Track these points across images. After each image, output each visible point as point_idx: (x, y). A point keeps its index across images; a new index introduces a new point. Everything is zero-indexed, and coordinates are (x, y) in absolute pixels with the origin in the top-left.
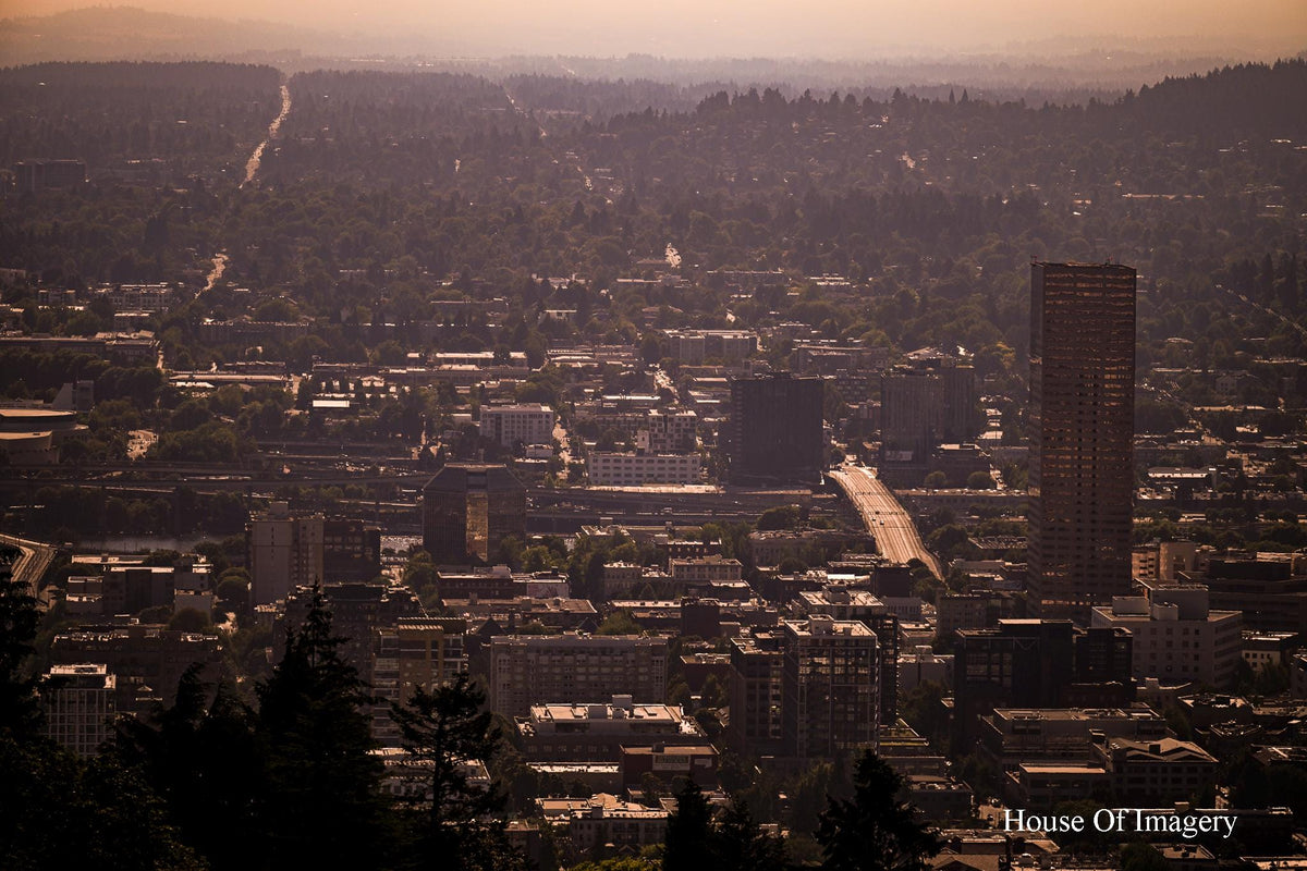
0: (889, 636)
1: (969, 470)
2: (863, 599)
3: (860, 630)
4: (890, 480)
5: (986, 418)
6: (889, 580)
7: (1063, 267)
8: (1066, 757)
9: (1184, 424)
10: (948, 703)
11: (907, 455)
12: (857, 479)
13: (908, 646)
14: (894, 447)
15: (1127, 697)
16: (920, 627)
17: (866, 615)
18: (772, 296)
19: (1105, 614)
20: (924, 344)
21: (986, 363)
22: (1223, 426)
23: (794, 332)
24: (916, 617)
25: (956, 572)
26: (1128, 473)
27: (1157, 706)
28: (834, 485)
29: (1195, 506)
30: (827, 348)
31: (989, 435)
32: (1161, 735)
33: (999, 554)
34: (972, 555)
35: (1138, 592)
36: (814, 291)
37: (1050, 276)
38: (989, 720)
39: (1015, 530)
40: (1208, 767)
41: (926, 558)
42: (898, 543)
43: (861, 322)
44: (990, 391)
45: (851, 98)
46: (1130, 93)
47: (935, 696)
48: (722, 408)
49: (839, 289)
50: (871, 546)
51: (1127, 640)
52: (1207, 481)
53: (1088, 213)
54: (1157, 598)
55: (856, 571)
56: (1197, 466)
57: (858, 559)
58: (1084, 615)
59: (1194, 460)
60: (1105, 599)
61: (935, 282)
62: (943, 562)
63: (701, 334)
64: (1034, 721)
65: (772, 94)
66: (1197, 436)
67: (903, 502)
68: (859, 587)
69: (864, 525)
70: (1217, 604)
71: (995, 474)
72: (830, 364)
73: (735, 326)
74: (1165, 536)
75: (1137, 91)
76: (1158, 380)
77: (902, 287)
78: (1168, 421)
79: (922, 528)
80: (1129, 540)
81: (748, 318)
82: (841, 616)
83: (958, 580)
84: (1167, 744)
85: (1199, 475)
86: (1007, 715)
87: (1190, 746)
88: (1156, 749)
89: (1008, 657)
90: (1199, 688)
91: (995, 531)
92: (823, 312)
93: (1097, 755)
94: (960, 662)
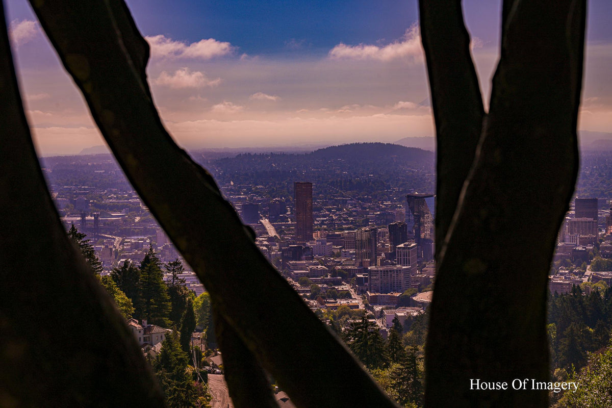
0: (270, 249)
1: (284, 219)
2: (265, 243)
3: (265, 248)
4: (271, 222)
5: (287, 210)
6: (271, 239)
7: (299, 183)
8: (302, 269)
9: (322, 210)
10: (281, 260)
11: (274, 217)
12: (265, 222)
13: (273, 251)
14: (272, 216)
15: (312, 258)
16: (276, 248)
17: (266, 246)
18: (250, 189)
19: (308, 244)
20: (277, 197)
21: (288, 200)
22: (329, 210)
23: (254, 196)
24: (276, 245)
25: (283, 237)
26: (312, 219)
27: (318, 260)
28: (261, 223)
29: (325, 224)
30: (259, 198)
31: (288, 213)
32: (318, 265)
33: (290, 234)
34: (285, 234)
35: (314, 240)
36: (257, 189)
37: (297, 185)
38: (288, 263)
39: (293, 229)
40: (327, 270)
41: (277, 235)
42: (272, 232)
43: (265, 194)
44: (288, 205)
45: (263, 154)
46: (312, 152)
47: (278, 260)
48: (241, 210)
49: (261, 188)
50: (267, 233)
51: (312, 248)
52: (327, 220)
53: (305, 173)
54: (317, 241)
55: (265, 238)
56: (325, 217)
57: (265, 236)
58: (304, 244)
59: (324, 216)
60: (308, 241)
61: (278, 186)
62: (280, 236)
63: (237, 197)
64: (296, 263)
65: (249, 154)
66: (325, 212)
67: (273, 225)
68: (265, 240)
69: (266, 229)
70: (328, 242)
71: (289, 220)
72: (259, 201)
73: (243, 195)
74: (319, 230)
75: (313, 151)
76: (318, 202)
77: (272, 187)
78: (319, 210)
79: (276, 230)
80: (313, 231)
81: (245, 193)
82: (261, 245)
83: (282, 239)
84: (319, 267)
85: (325, 219)
86: (291, 262)
87: (324, 267)
88: (317, 268)
89: (291, 252)
90: (325, 256)
91: (289, 230)
92: (259, 192)
93: (307, 269)
94: (283, 253)
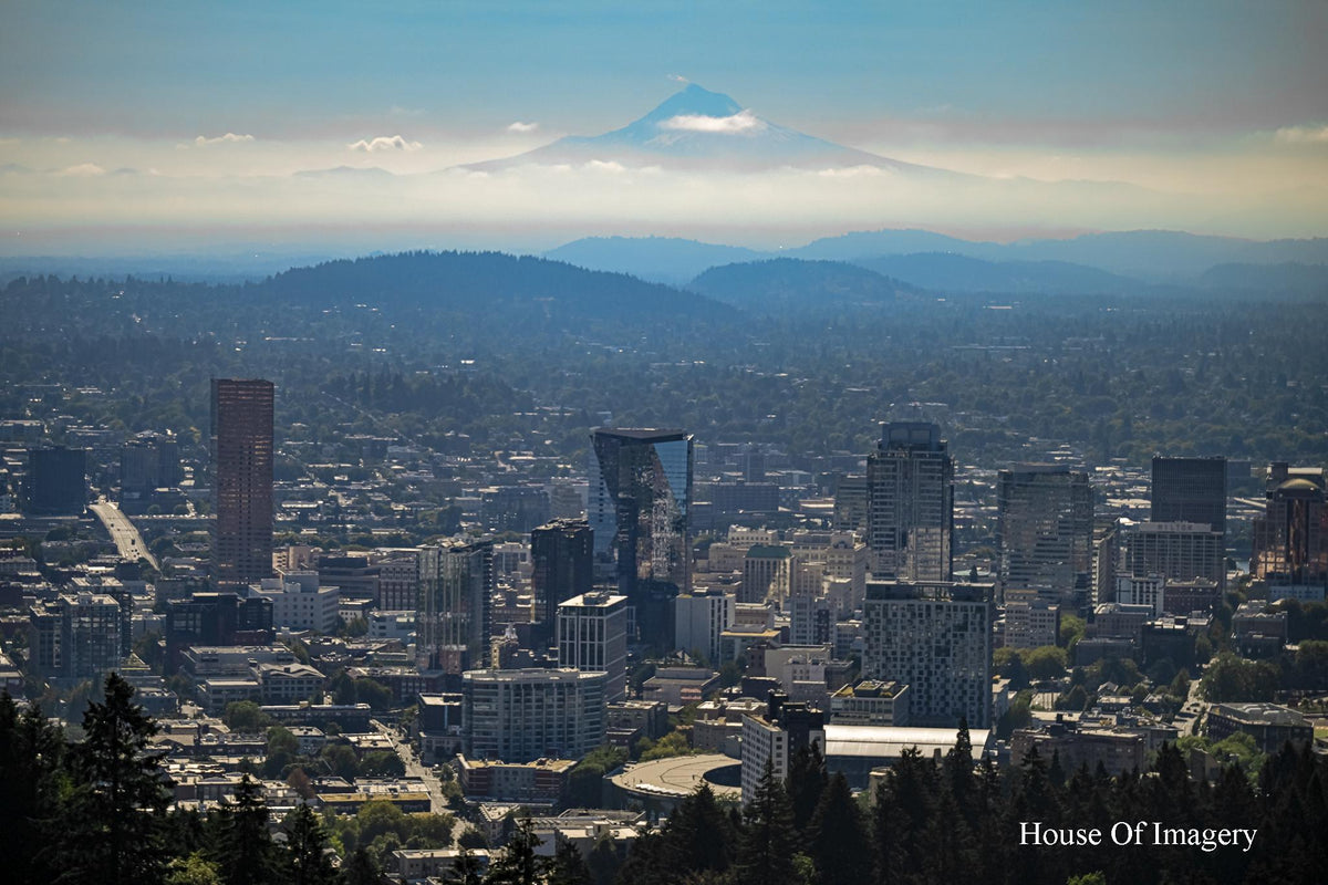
0: (127, 604)
1: (174, 503)
2: (110, 582)
3: (108, 600)
4: (127, 510)
5: (184, 473)
6: (126, 571)
7: (229, 382)
8: (233, 675)
9: (304, 475)
10: (162, 644)
11: (136, 495)
12: (107, 510)
13: (138, 610)
14: (130, 490)
15: (270, 639)
16: (146, 598)
17: (113, 592)
18: (54, 400)
19: (256, 589)
20: (147, 428)
21: (185, 440)
22: (326, 476)
23: (67, 421)
24: (143, 592)
25: (167, 565)
26: (270, 504)
27: (288, 644)
28: (92, 513)
29: (310, 525)
30: (88, 430)
31: (186, 483)
32: (290, 661)
33: (192, 554)
34: (176, 554)
35: (276, 576)
36: (79, 397)
37: (221, 386)
38: (187, 654)
39: (202, 539)
40: (319, 681)
41: (149, 557)
42: (132, 547)
43: (108, 415)
44: (186, 456)
45: (100, 280)
46: (269, 277)
47: (154, 641)
48: (24, 468)
49: (95, 395)
50: (115, 550)
51: (271, 605)
52: (317, 509)
53: (244, 349)
54: (287, 579)
55: (106, 565)
56: (311, 499)
57: (108, 558)
58: (244, 590)
59: (310, 496)
60: (257, 580)
61: (153, 391)
62: (158, 559)
63: (11, 423)
64: (214, 654)
65: (54, 279)
66: (311, 482)
67: (134, 523)
68: (108, 575)
69: (110, 538)
70: (323, 583)
71: (190, 505)
72: (90, 441)
73: (31, 418)
74: (292, 542)
75: (274, 276)
76: (287, 449)
77: (133, 394)
78: (292, 474)
79: (146, 538)
80: (270, 545)
81: (39, 413)
82: (97, 592)
83: (168, 570)
84: (295, 667)
85: (311, 506)
86: (198, 651)
87: (309, 668)
88: (287, 670)
89: (198, 616)
90: (314, 633)
91: (190, 541)
92: (85, 409)
93: (252, 674)
94: (170, 620)
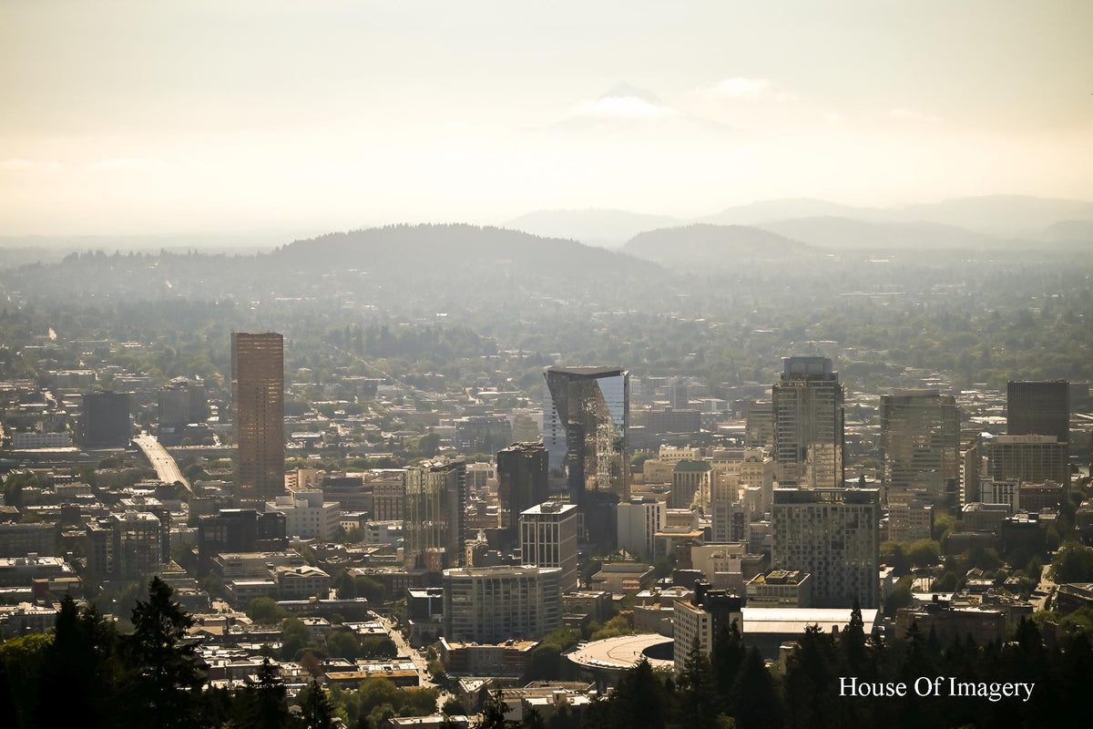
0: (166, 520)
1: (203, 436)
2: (152, 502)
3: (151, 517)
4: (164, 442)
5: (210, 410)
6: (165, 492)
7: (245, 335)
8: (255, 576)
9: (309, 410)
10: (195, 552)
11: (172, 430)
12: (147, 442)
13: (175, 524)
14: (166, 425)
15: (284, 546)
16: (181, 514)
17: (153, 510)
18: (102, 353)
19: (272, 506)
20: (179, 375)
21: (211, 383)
22: (328, 412)
23: (114, 370)
24: (179, 509)
25: (198, 487)
26: (281, 435)
27: (299, 550)
28: (136, 446)
29: (315, 451)
30: (130, 378)
31: (212, 419)
32: (301, 564)
33: (218, 477)
34: (206, 478)
35: (288, 494)
36: (124, 350)
37: (241, 340)
38: (216, 560)
39: (226, 465)
40: (325, 579)
41: (183, 481)
42: (169, 473)
43: (147, 364)
44: (212, 397)
45: (139, 254)
46: (277, 248)
47: (189, 548)
48: (78, 409)
49: (136, 348)
50: (155, 476)
51: (283, 518)
52: (321, 438)
53: (258, 308)
54: (298, 497)
55: (148, 488)
56: (315, 430)
57: (150, 482)
58: (262, 506)
59: (314, 428)
60: (272, 498)
61: (183, 344)
62: (191, 482)
63: (68, 373)
64: (238, 559)
65: (100, 254)
66: (315, 416)
67: (171, 453)
68: (150, 496)
69: (151, 465)
70: (327, 499)
71: (216, 438)
72: (132, 386)
73: (85, 368)
74: (301, 466)
75: (281, 247)
76: (296, 390)
77: (167, 347)
78: (300, 410)
79: (181, 466)
80: (283, 469)
81: (91, 364)
82: (142, 510)
83: (198, 491)
84: (305, 569)
85: (316, 436)
86: (225, 557)
87: (316, 569)
88: (299, 571)
89: (225, 528)
90: (320, 540)
91: (217, 466)
92: (128, 360)
93: (270, 575)
94: (201, 531)
